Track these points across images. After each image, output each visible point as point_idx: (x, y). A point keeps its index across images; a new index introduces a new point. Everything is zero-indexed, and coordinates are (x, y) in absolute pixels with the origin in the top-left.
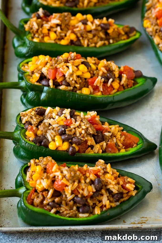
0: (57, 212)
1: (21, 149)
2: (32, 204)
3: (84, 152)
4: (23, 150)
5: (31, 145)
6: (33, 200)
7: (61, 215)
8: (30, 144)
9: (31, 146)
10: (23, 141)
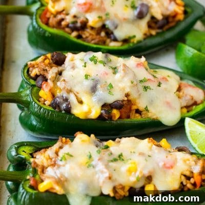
0: (79, 37)
1: (32, 117)
2: (47, 24)
3: (128, 117)
4: (37, 118)
5: (48, 110)
6: (48, 19)
7: (84, 41)
8: (46, 109)
9: (49, 113)
10: (36, 105)
